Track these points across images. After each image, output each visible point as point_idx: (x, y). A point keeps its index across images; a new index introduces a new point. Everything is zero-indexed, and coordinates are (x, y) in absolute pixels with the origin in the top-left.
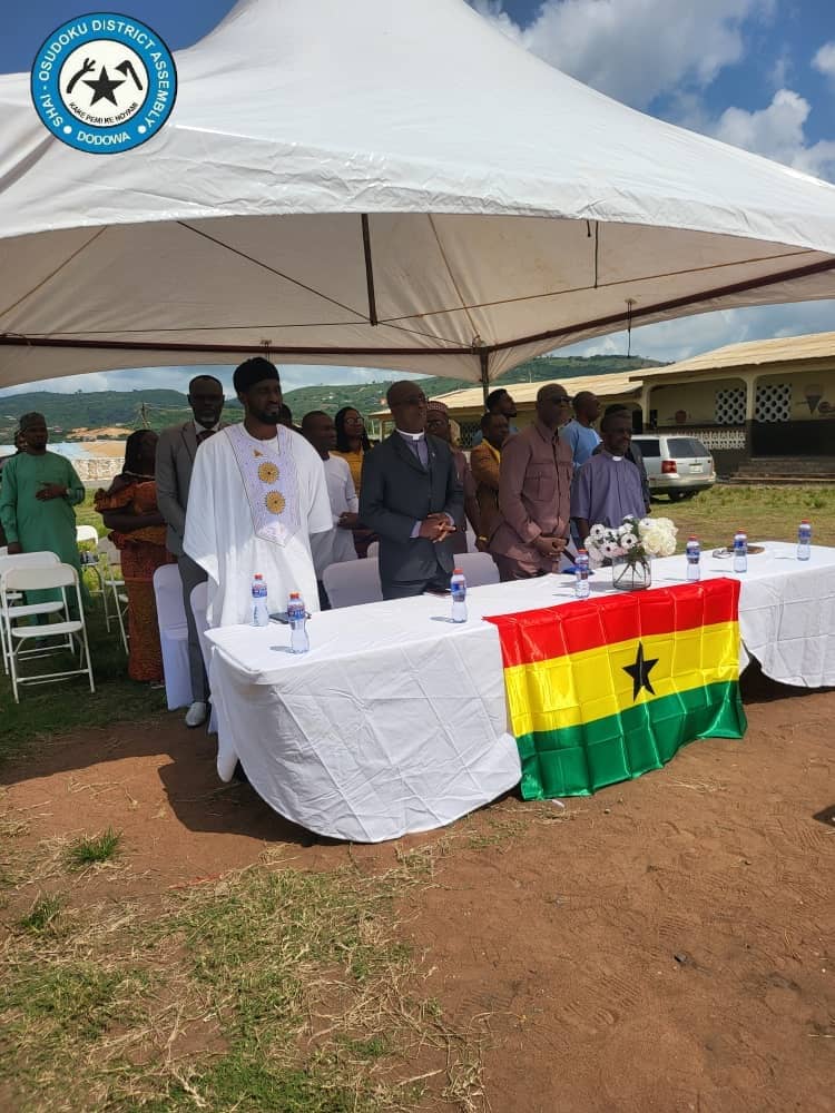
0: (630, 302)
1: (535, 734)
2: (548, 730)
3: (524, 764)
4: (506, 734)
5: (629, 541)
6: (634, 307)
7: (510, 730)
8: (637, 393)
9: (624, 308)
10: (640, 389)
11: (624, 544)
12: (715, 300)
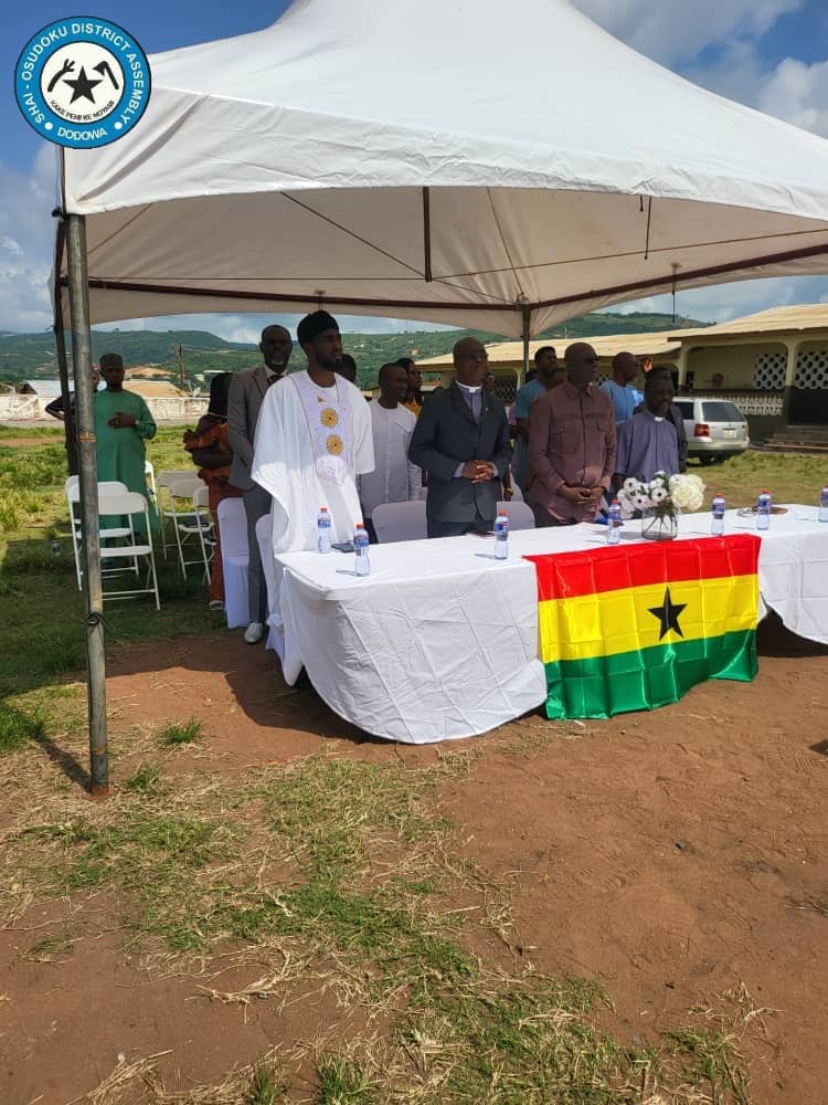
0: (675, 266)
1: (562, 662)
2: (573, 659)
3: (550, 687)
4: (536, 660)
5: (660, 495)
6: (679, 271)
7: (539, 657)
8: (675, 354)
9: (668, 272)
10: (679, 349)
11: (655, 497)
12: (759, 268)
